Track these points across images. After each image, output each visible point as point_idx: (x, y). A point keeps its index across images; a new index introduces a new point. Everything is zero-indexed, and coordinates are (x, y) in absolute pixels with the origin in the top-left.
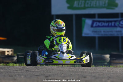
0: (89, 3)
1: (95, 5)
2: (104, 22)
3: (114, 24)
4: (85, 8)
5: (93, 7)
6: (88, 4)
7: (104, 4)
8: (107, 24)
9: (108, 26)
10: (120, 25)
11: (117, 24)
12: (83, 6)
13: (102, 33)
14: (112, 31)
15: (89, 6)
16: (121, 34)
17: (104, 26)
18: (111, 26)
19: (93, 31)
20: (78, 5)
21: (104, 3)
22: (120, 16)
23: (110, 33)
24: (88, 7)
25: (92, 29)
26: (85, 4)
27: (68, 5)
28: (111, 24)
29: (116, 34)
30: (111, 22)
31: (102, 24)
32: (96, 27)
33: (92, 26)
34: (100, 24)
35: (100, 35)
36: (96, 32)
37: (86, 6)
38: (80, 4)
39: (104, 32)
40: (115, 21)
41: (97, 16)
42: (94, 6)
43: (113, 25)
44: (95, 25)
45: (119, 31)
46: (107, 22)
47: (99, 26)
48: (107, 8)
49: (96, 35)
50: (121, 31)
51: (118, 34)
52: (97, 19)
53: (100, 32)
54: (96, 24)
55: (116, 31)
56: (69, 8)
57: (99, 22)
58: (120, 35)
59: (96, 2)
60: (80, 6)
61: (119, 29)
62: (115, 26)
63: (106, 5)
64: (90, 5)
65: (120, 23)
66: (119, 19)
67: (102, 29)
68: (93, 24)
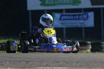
1: (63, 2)
2: (70, 15)
3: (79, 17)
5: (61, 4)
7: (70, 2)
8: (73, 18)
9: (73, 19)
10: (83, 18)
13: (69, 24)
14: (77, 23)
15: (58, 3)
16: (84, 25)
17: (70, 19)
18: (76, 19)
19: (61, 23)
20: (49, 2)
22: (83, 10)
23: (75, 25)
24: (57, 4)
25: (61, 21)
26: (54, 1)
27: (40, 2)
29: (79, 26)
30: (76, 15)
31: (68, 17)
32: (63, 20)
33: (60, 19)
34: (67, 17)
35: (67, 27)
36: (63, 24)
37: (56, 3)
38: (50, 1)
39: (70, 23)
40: (79, 15)
42: (62, 3)
43: (77, 18)
45: (82, 23)
47: (66, 19)
48: (73, 5)
49: (64, 27)
50: (83, 23)
51: (81, 25)
52: (64, 13)
53: (67, 24)
54: (64, 17)
55: (80, 23)
56: (41, 5)
57: (66, 15)
58: (83, 26)
60: (50, 3)
61: (82, 21)
62: (79, 19)
63: (72, 2)
64: (59, 2)
65: (83, 17)
66: (82, 13)
67: (69, 22)
68: (61, 17)
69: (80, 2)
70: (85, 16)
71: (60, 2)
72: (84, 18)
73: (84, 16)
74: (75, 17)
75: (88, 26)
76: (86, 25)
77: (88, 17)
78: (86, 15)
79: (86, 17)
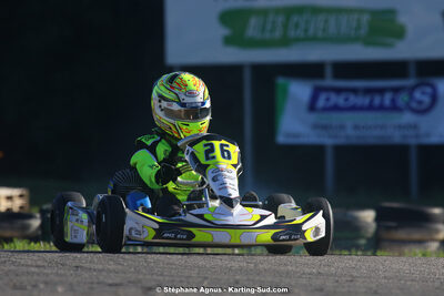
0: (303, 25)
1: (324, 30)
2: (355, 91)
3: (393, 101)
4: (285, 42)
6: (297, 26)
7: (356, 29)
8: (365, 101)
9: (371, 108)
10: (414, 105)
11: (403, 98)
12: (278, 34)
13: (350, 131)
14: (384, 127)
16: (417, 136)
17: (354, 108)
18: (381, 108)
19: (316, 126)
20: (263, 29)
21: (354, 24)
22: (412, 70)
23: (377, 133)
24: (297, 40)
25: (313, 118)
26: (285, 26)
27: (224, 31)
28: (382, 100)
29: (397, 137)
30: (381, 91)
31: (346, 100)
33: (312, 107)
34: (341, 100)
35: (341, 141)
36: (325, 127)
37: (292, 33)
38: (269, 27)
39: (356, 127)
40: (396, 90)
41: (329, 71)
42: (320, 34)
43: (387, 103)
44: (321, 102)
47: (336, 108)
48: (368, 41)
49: (327, 140)
50: (415, 126)
51: (405, 137)
52: (329, 82)
53: (342, 127)
54: (328, 99)
55: (400, 127)
56: (228, 41)
57: (338, 91)
58: (413, 141)
59: (326, 21)
60: (267, 35)
61: (408, 118)
62: (394, 108)
63: (363, 32)
64: (306, 31)
65: (412, 98)
66: (410, 82)
67: (349, 119)
68: (314, 98)
69: (400, 33)
70: (423, 93)
71: (311, 32)
72: (420, 102)
73: (418, 95)
74: (377, 100)
75: (434, 140)
76: (428, 135)
78: (428, 90)
79: (426, 99)
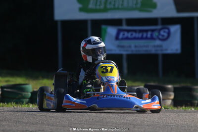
0: (113, 3)
1: (122, 5)
2: (135, 31)
3: (152, 35)
4: (105, 10)
5: (118, 9)
6: (110, 3)
7: (136, 4)
8: (140, 35)
9: (142, 38)
10: (160, 37)
11: (156, 34)
12: (102, 7)
13: (133, 48)
14: (147, 46)
15: (112, 7)
16: (162, 50)
17: (135, 38)
18: (146, 38)
19: (119, 46)
21: (135, 2)
22: (160, 21)
23: (145, 49)
24: (111, 9)
25: (117, 42)
28: (147, 35)
29: (153, 51)
30: (146, 31)
31: (132, 35)
32: (123, 39)
33: (117, 38)
34: (129, 35)
35: (129, 53)
36: (122, 47)
37: (108, 6)
39: (136, 47)
40: (153, 31)
41: (124, 23)
42: (120, 6)
43: (149, 36)
44: (121, 36)
45: (158, 46)
46: (141, 31)
47: (127, 38)
48: (141, 10)
49: (124, 53)
50: (161, 46)
51: (157, 50)
53: (130, 47)
54: (124, 35)
55: (154, 46)
57: (128, 31)
58: (160, 52)
59: (123, 1)
60: (98, 7)
61: (158, 42)
62: (152, 38)
63: (139, 6)
64: (114, 5)
65: (159, 34)
66: (159, 27)
67: (133, 43)
68: (118, 34)
69: (154, 6)
70: (164, 32)
71: (116, 6)
72: (163, 36)
73: (162, 33)
74: (145, 35)
75: (169, 52)
76: (166, 50)
77: (169, 34)
78: (167, 30)
79: (166, 35)
